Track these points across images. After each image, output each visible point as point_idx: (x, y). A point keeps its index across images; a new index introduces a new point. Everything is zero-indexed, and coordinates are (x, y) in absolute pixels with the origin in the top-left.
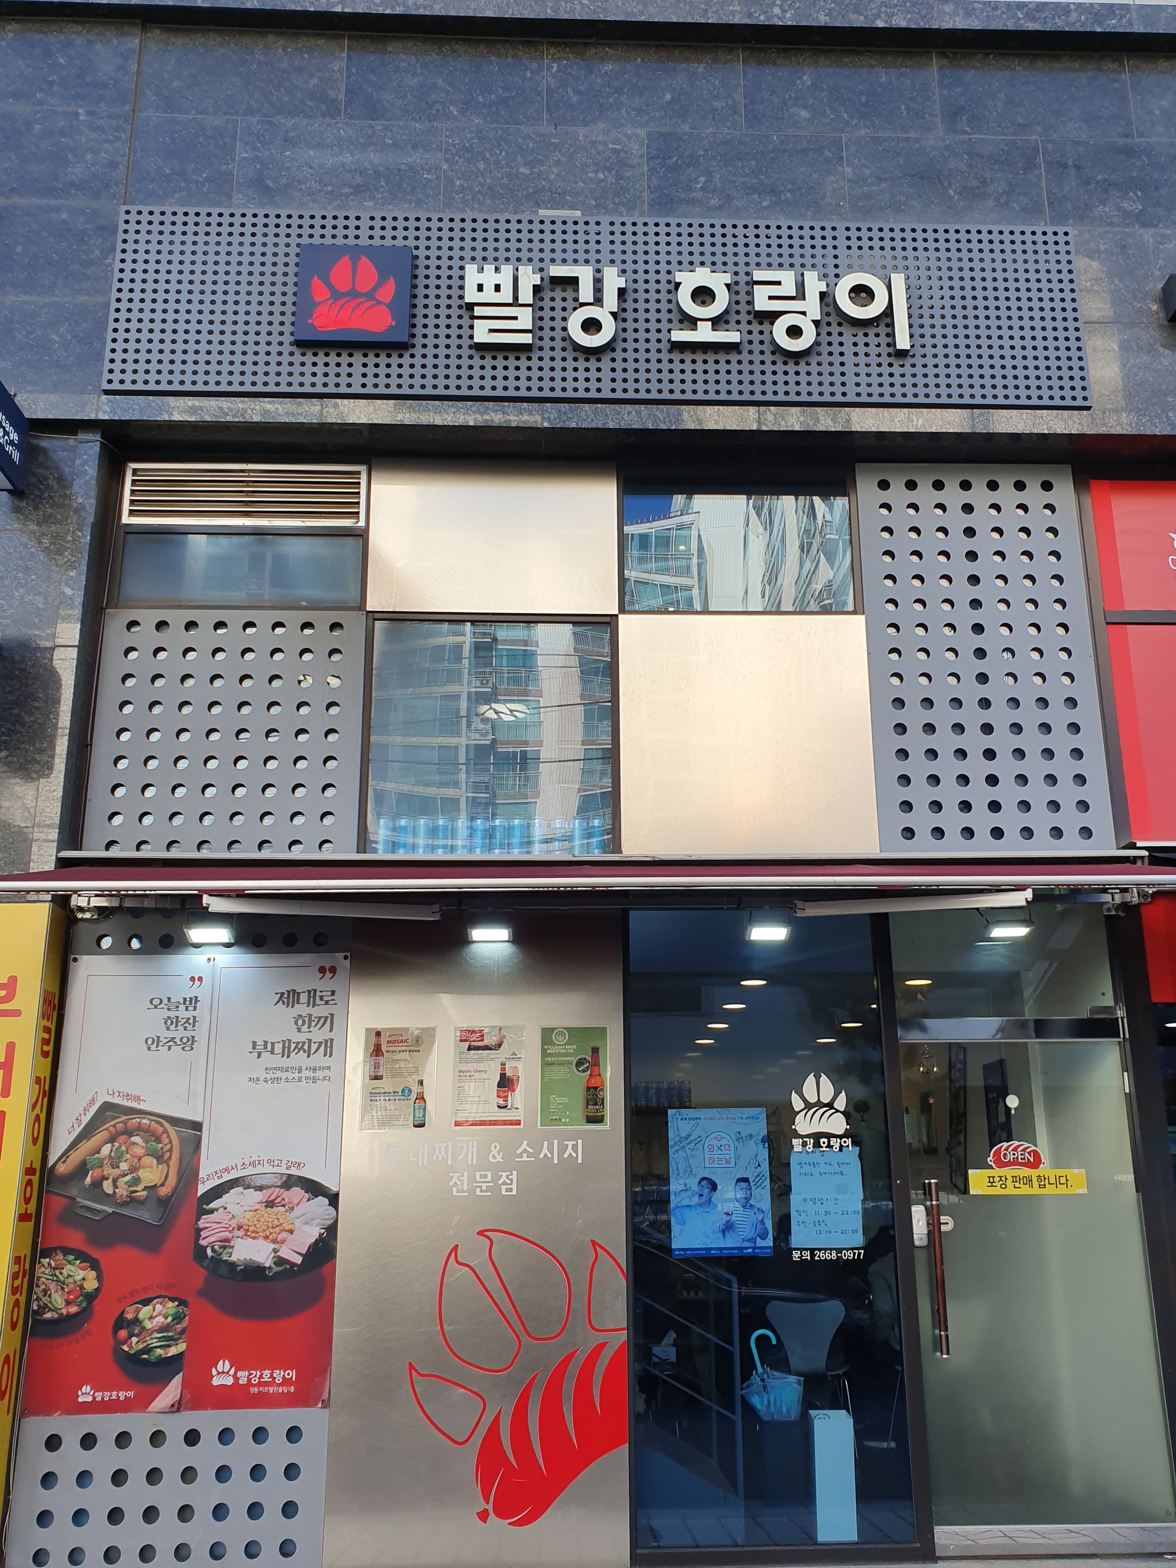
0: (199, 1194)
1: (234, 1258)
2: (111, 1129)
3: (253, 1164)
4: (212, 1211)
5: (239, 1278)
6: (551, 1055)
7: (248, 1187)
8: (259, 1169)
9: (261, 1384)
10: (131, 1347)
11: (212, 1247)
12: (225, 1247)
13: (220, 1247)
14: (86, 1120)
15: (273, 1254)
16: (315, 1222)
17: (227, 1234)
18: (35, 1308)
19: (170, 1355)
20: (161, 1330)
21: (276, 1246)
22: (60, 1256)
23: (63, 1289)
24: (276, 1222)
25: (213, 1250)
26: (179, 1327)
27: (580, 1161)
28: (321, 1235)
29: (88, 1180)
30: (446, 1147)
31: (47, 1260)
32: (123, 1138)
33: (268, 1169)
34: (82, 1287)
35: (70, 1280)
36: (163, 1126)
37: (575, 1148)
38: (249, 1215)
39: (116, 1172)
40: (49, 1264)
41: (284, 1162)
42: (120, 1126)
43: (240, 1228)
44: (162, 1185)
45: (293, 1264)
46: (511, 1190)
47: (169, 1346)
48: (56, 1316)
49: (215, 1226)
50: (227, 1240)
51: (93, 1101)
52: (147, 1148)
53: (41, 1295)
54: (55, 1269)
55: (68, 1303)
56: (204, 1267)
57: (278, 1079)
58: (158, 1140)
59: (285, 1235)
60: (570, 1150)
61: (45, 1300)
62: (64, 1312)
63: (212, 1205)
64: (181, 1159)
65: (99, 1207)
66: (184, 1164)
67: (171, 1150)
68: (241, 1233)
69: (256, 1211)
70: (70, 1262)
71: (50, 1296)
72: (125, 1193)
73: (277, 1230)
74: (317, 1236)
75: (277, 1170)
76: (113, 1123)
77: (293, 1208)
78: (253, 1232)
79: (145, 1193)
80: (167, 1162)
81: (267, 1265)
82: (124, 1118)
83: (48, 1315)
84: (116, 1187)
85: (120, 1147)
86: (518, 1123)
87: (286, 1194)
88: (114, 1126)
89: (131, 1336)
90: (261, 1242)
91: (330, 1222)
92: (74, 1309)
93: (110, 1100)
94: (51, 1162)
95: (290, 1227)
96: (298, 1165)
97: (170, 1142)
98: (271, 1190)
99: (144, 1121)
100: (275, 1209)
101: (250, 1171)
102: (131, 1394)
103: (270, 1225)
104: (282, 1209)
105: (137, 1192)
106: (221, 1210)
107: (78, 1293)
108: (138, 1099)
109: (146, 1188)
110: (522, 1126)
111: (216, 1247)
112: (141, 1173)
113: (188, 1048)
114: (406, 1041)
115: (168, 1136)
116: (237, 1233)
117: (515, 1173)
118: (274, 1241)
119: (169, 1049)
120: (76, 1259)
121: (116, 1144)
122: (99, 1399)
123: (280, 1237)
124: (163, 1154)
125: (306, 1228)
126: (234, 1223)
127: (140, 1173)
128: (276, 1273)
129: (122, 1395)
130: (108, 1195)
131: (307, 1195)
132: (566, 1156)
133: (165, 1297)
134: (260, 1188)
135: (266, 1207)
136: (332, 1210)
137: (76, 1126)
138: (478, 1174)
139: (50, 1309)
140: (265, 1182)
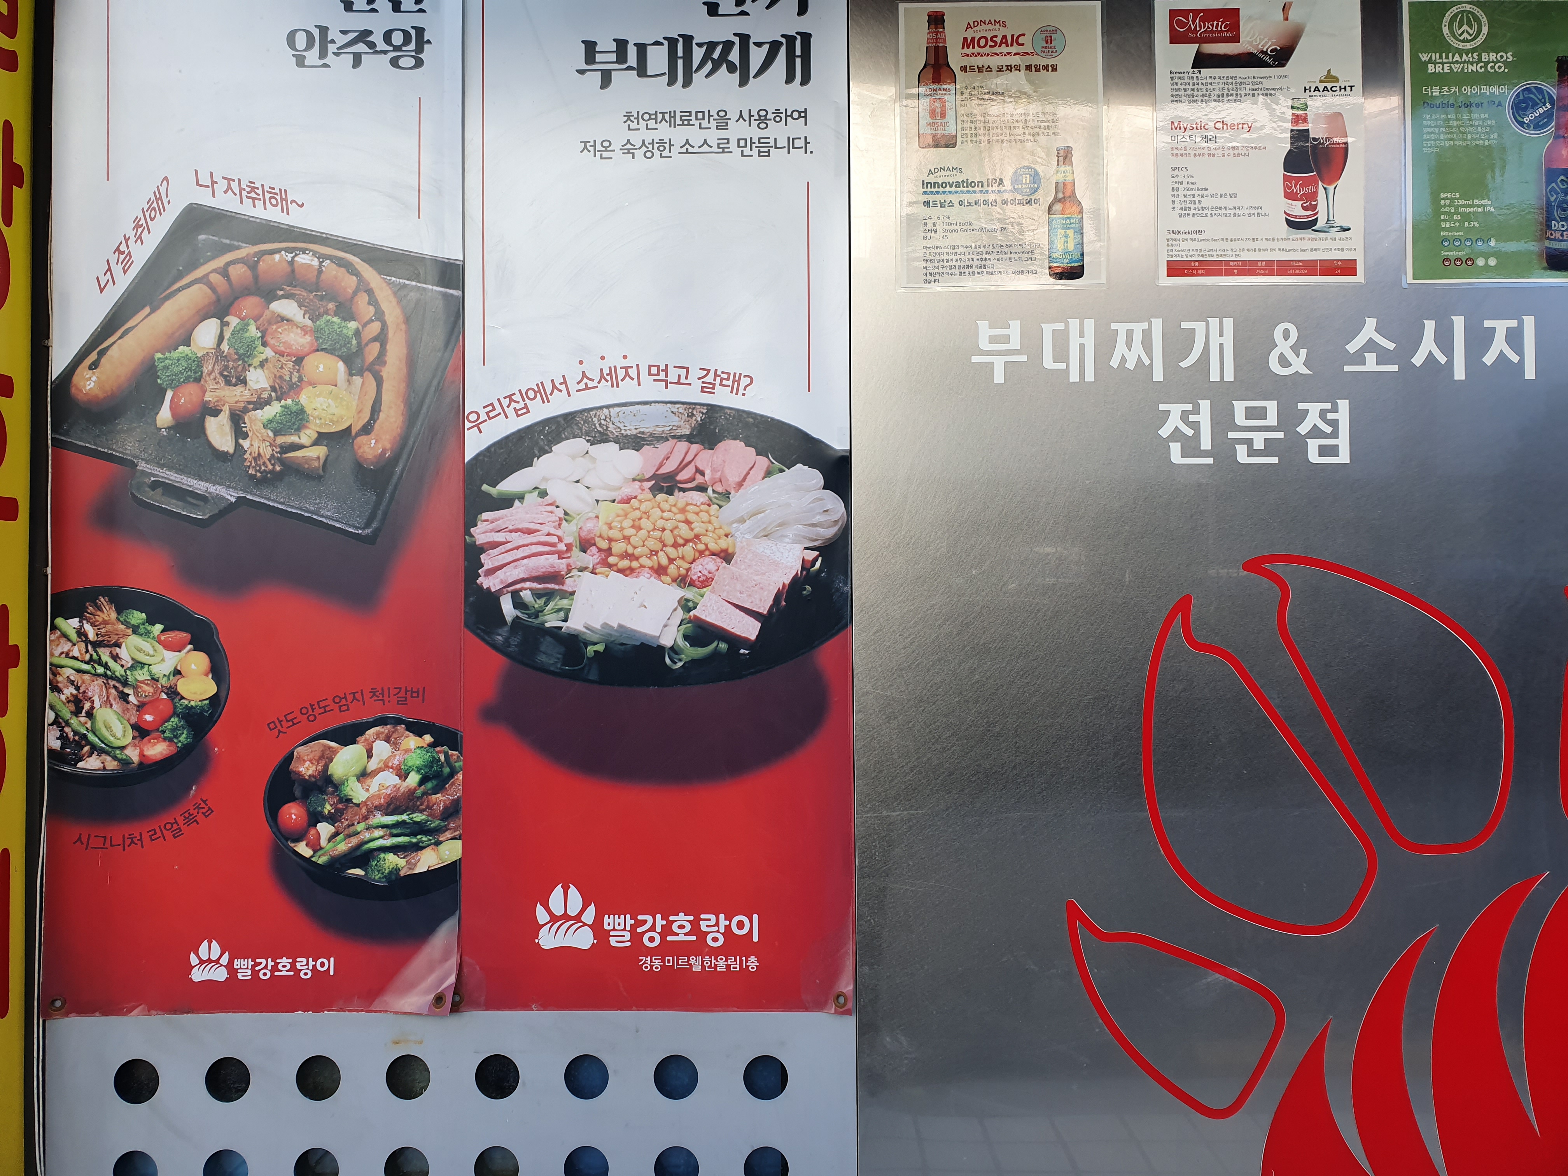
0: (468, 457)
1: (575, 624)
2: (215, 278)
3: (611, 377)
4: (506, 502)
5: (593, 675)
6: (1440, 79)
7: (600, 437)
8: (628, 391)
9: (666, 949)
10: (316, 847)
11: (515, 595)
12: (549, 595)
13: (537, 595)
14: (142, 254)
15: (680, 614)
16: (790, 532)
17: (548, 563)
18: (56, 744)
19: (421, 868)
20: (393, 805)
21: (689, 593)
22: (109, 613)
23: (124, 697)
24: (684, 531)
25: (518, 603)
26: (440, 800)
27: (1530, 374)
28: (806, 566)
29: (165, 416)
30: (1147, 336)
31: (75, 622)
32: (250, 304)
33: (651, 390)
34: (173, 693)
35: (141, 675)
36: (355, 272)
37: (1515, 338)
38: (608, 511)
39: (236, 395)
40: (81, 633)
41: (695, 373)
42: (238, 272)
43: (585, 545)
44: (367, 429)
45: (734, 641)
46: (1333, 451)
47: (417, 848)
48: (112, 765)
49: (518, 539)
50: (555, 577)
51: (157, 204)
52: (317, 333)
53: (66, 713)
54: (96, 645)
55: (141, 732)
56: (494, 646)
57: (664, 146)
58: (346, 311)
59: (708, 564)
60: (1499, 345)
61: (78, 723)
62: (133, 754)
63: (508, 485)
64: (411, 362)
65: (200, 486)
66: (422, 377)
67: (381, 339)
68: (590, 558)
69: (627, 501)
70: (135, 630)
71: (90, 715)
72: (267, 452)
73: (688, 551)
74: (795, 567)
75: (677, 393)
76: (219, 262)
77: (726, 496)
78: (626, 555)
79: (321, 451)
80: (375, 370)
81: (667, 641)
82: (246, 251)
83: (91, 764)
84: (239, 433)
85: (244, 328)
86: (1348, 268)
87: (706, 459)
88: (224, 272)
89: (315, 818)
90: (646, 582)
91: (830, 532)
92: (157, 750)
93: (205, 199)
94: (58, 365)
95: (723, 544)
96: (735, 382)
97: (379, 315)
98: (664, 448)
99: (302, 259)
100: (679, 498)
101: (603, 395)
102: (328, 965)
103: (669, 538)
104: (697, 497)
105: (301, 447)
106: (532, 499)
107: (165, 707)
108: (280, 198)
109: (321, 438)
110: (1359, 278)
111: (526, 595)
112: (307, 399)
113: (409, 62)
114: (1016, 40)
115: (373, 301)
116: (578, 558)
117: (1344, 405)
118: (683, 581)
119: (357, 60)
120: (151, 621)
121: (233, 321)
122: (244, 974)
123: (699, 570)
124: (360, 348)
125: (765, 547)
126: (570, 533)
127: (305, 398)
128: (693, 663)
129: (305, 967)
130: (223, 456)
131: (763, 462)
132: (1489, 359)
133: (398, 721)
134: (635, 442)
135: (656, 490)
136: (833, 501)
137: (117, 270)
138: (1240, 407)
139: (94, 748)
140: (647, 427)
